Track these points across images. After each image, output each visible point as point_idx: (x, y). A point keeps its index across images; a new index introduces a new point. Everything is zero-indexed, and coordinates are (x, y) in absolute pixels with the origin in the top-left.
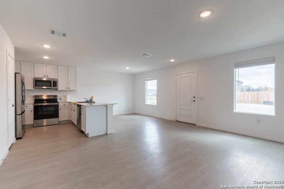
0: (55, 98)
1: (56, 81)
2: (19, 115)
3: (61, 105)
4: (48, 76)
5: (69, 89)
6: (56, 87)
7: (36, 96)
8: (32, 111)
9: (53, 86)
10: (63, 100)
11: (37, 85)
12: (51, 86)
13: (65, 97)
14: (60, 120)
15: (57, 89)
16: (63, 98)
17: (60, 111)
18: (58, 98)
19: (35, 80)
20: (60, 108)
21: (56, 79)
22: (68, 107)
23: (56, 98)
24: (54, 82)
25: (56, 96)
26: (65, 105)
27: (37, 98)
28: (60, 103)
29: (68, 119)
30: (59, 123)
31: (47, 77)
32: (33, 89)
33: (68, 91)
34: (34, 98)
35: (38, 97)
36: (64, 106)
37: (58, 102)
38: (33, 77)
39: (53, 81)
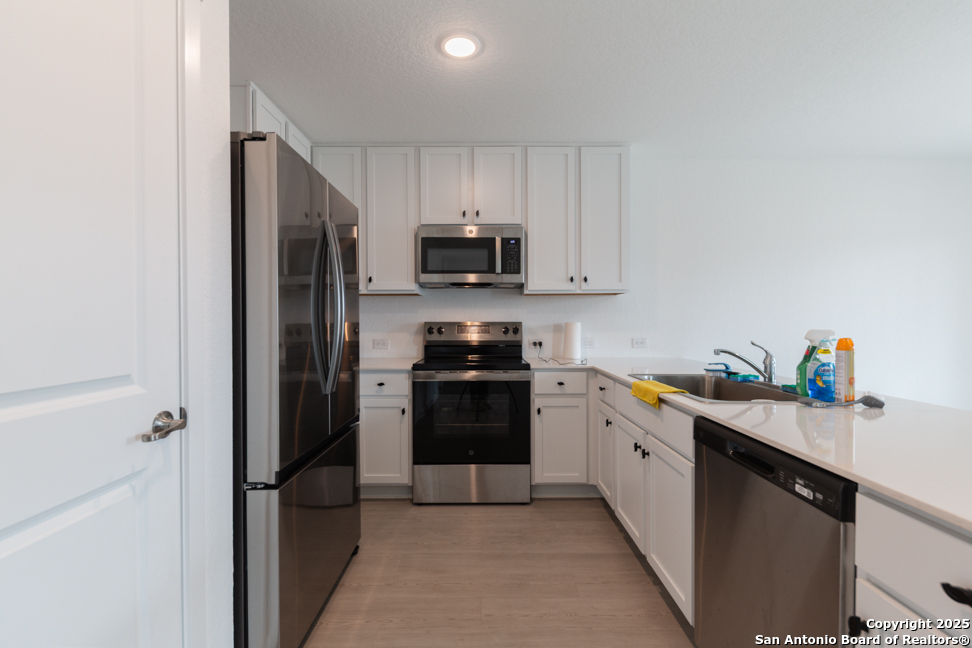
0: (510, 337)
1: (518, 241)
2: (267, 487)
3: (541, 383)
4: (477, 213)
5: (584, 285)
6: (518, 272)
7: (429, 328)
8: (403, 411)
9: (504, 271)
10: (547, 350)
11: (429, 268)
12: (491, 269)
13: (562, 331)
14: (538, 479)
15: (521, 287)
16: (548, 339)
17: (535, 420)
18: (527, 339)
19: (423, 239)
20: (536, 402)
21: (518, 227)
22: (582, 402)
23: (517, 338)
24: (505, 242)
25: (516, 328)
26: (567, 388)
27: (435, 337)
28: (537, 374)
29: (583, 480)
30: (534, 499)
31: (479, 221)
32: (413, 287)
33: (578, 295)
34: (425, 335)
35: (440, 331)
36: (558, 390)
37: (527, 367)
38: (413, 225)
39: (503, 239)
